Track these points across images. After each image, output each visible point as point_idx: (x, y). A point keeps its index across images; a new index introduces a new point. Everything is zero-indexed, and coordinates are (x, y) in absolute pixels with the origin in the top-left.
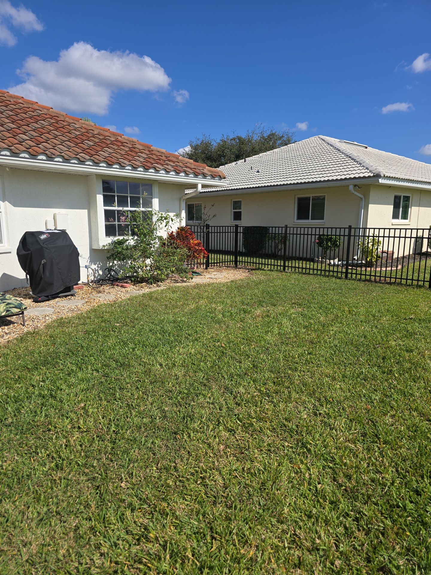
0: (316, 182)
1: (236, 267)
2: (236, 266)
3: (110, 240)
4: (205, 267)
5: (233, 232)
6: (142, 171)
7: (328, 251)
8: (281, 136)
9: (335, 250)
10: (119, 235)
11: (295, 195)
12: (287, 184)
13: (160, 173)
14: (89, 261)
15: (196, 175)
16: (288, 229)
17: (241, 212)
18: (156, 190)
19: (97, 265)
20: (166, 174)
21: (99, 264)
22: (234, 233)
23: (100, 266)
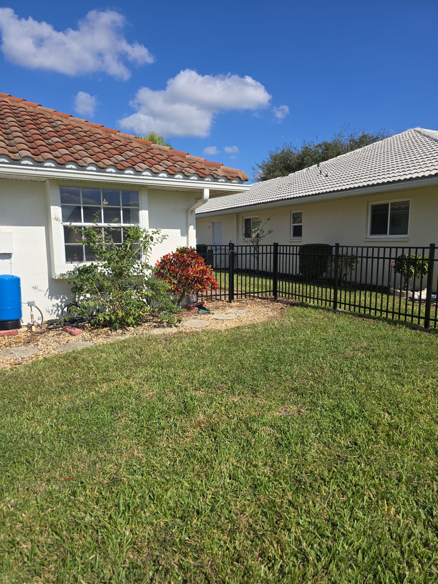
0: (394, 182)
1: (275, 300)
2: (275, 298)
3: (72, 267)
4: (227, 299)
5: (270, 253)
6: (114, 173)
7: (411, 279)
8: (375, 137)
9: (422, 277)
10: (88, 260)
11: (368, 202)
12: (355, 188)
13: (144, 176)
14: (48, 294)
15: (201, 178)
16: (340, 249)
17: (301, 226)
18: (143, 198)
19: (59, 300)
20: (153, 176)
21: (64, 298)
22: (272, 255)
23: (64, 300)
